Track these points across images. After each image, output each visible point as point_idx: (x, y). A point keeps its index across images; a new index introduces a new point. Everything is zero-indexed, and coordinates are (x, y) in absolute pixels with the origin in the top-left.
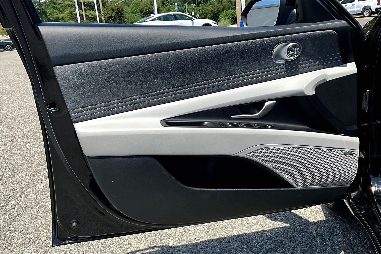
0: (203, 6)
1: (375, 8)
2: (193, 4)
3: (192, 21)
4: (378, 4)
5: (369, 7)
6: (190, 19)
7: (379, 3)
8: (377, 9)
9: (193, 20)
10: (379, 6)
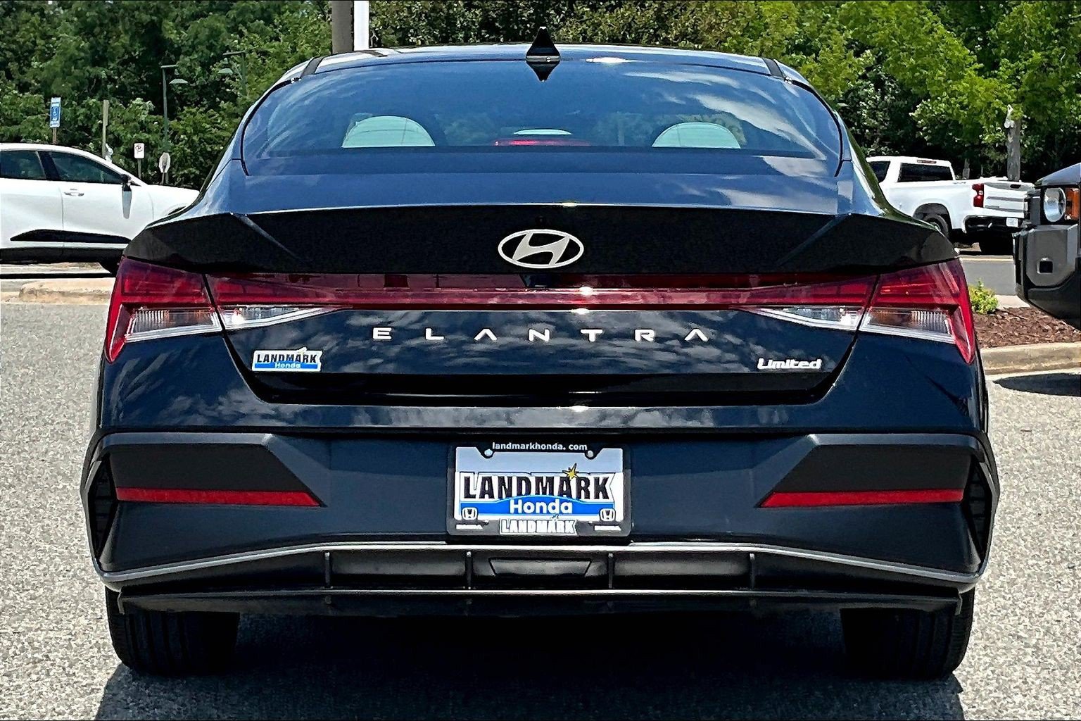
0: (199, 117)
1: (964, 218)
2: (138, 100)
3: (127, 189)
4: (978, 203)
5: (943, 212)
6: (115, 180)
7: (983, 196)
8: (971, 221)
9: (132, 187)
10: (978, 209)
